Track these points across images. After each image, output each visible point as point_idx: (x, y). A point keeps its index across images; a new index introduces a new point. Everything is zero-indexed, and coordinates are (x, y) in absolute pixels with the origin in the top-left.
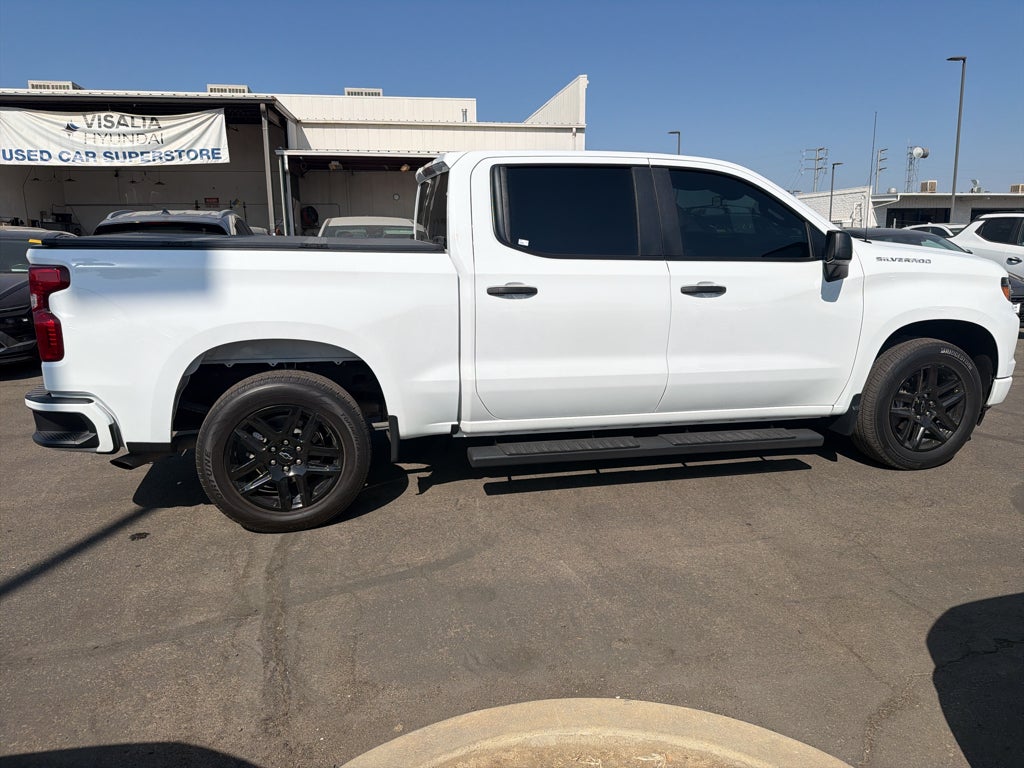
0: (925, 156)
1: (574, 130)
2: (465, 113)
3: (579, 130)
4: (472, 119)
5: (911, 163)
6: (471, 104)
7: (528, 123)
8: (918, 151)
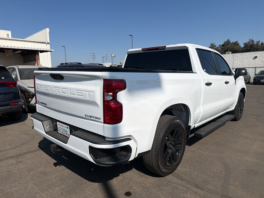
0: (115, 56)
1: (46, 43)
2: (8, 35)
3: (48, 43)
4: (10, 37)
5: (112, 58)
6: (9, 33)
7: (26, 39)
8: (113, 55)
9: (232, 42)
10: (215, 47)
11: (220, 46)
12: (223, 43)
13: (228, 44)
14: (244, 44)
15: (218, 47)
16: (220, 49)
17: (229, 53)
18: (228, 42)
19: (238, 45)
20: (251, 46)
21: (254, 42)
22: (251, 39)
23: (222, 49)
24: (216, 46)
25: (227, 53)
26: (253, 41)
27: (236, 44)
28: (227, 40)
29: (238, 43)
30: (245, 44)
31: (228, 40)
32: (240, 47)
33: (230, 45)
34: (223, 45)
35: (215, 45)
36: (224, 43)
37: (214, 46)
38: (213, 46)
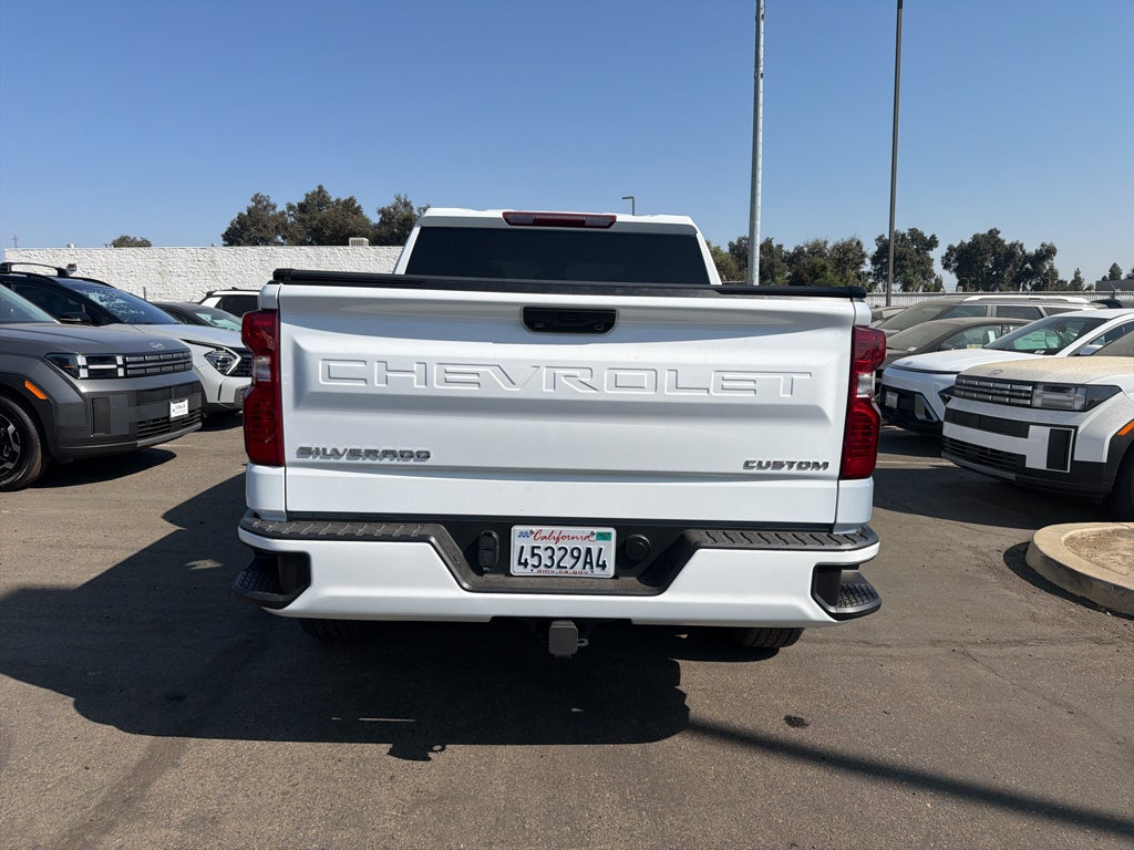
9: (333, 199)
10: (271, 212)
11: (290, 207)
12: (302, 199)
13: (320, 205)
14: (380, 212)
15: (283, 213)
16: (293, 219)
17: (361, 244)
18: (318, 199)
19: (358, 211)
20: (404, 220)
21: (412, 208)
22: (403, 196)
23: (300, 220)
24: (274, 207)
25: (355, 244)
26: (407, 205)
27: (350, 206)
28: (317, 190)
29: (356, 205)
30: (382, 212)
31: (320, 187)
32: (366, 221)
33: (328, 208)
34: (303, 208)
35: (272, 201)
36: (307, 200)
37: (269, 205)
38: (265, 207)
